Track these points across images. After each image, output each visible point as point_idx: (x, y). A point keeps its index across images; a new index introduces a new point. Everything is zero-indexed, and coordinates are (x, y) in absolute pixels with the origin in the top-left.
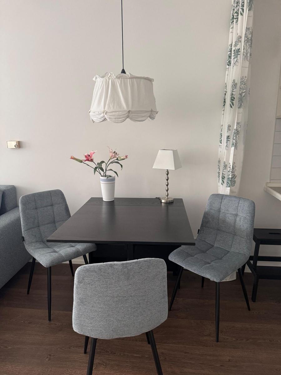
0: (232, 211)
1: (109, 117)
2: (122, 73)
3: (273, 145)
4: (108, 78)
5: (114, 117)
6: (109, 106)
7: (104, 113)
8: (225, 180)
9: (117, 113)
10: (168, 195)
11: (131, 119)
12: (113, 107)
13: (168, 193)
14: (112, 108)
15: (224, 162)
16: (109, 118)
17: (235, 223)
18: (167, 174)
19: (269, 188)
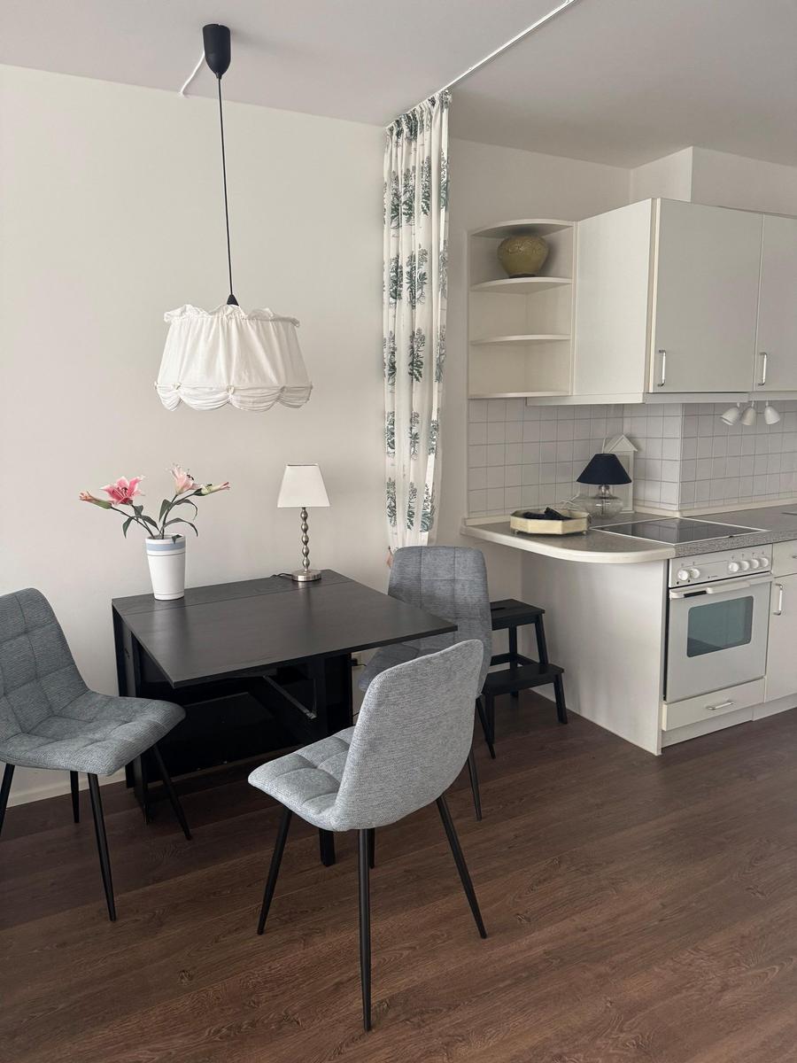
0: (443, 574)
1: (239, 398)
2: (229, 303)
3: (468, 448)
4: (227, 316)
5: (252, 400)
6: (240, 378)
7: (228, 390)
8: (417, 520)
9: (259, 391)
10: (308, 565)
11: (283, 402)
12: (250, 379)
13: (308, 561)
14: (247, 380)
15: (411, 484)
16: (241, 402)
17: (453, 596)
18: (305, 519)
19: (471, 528)
